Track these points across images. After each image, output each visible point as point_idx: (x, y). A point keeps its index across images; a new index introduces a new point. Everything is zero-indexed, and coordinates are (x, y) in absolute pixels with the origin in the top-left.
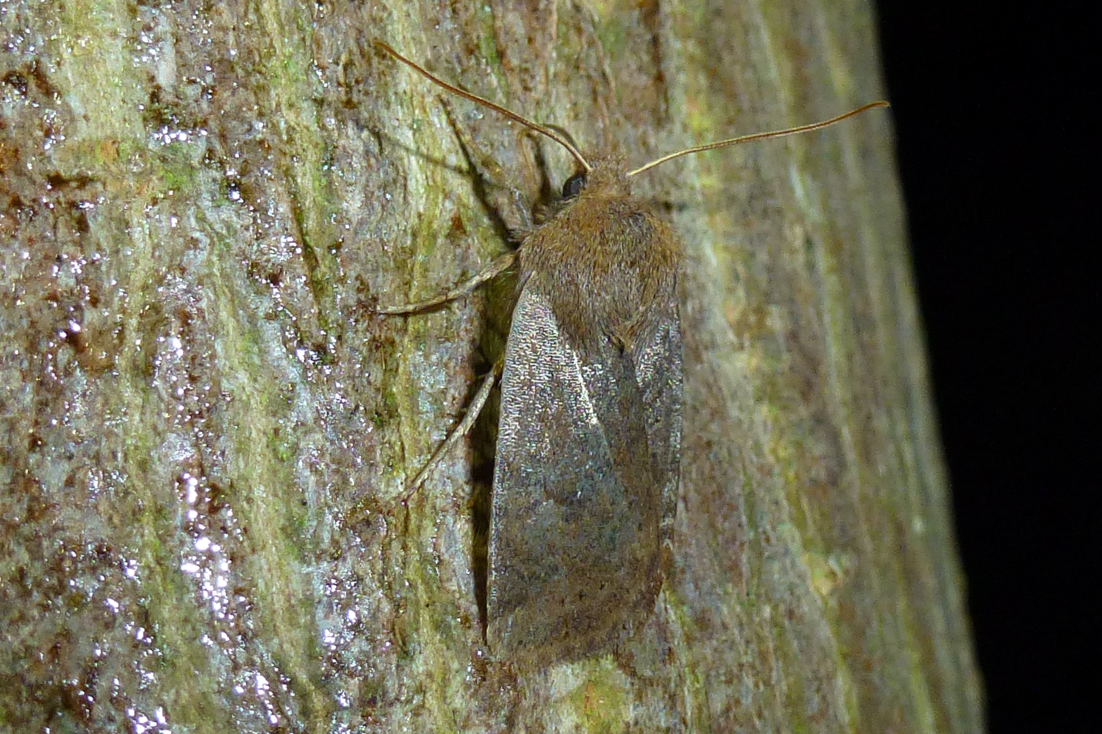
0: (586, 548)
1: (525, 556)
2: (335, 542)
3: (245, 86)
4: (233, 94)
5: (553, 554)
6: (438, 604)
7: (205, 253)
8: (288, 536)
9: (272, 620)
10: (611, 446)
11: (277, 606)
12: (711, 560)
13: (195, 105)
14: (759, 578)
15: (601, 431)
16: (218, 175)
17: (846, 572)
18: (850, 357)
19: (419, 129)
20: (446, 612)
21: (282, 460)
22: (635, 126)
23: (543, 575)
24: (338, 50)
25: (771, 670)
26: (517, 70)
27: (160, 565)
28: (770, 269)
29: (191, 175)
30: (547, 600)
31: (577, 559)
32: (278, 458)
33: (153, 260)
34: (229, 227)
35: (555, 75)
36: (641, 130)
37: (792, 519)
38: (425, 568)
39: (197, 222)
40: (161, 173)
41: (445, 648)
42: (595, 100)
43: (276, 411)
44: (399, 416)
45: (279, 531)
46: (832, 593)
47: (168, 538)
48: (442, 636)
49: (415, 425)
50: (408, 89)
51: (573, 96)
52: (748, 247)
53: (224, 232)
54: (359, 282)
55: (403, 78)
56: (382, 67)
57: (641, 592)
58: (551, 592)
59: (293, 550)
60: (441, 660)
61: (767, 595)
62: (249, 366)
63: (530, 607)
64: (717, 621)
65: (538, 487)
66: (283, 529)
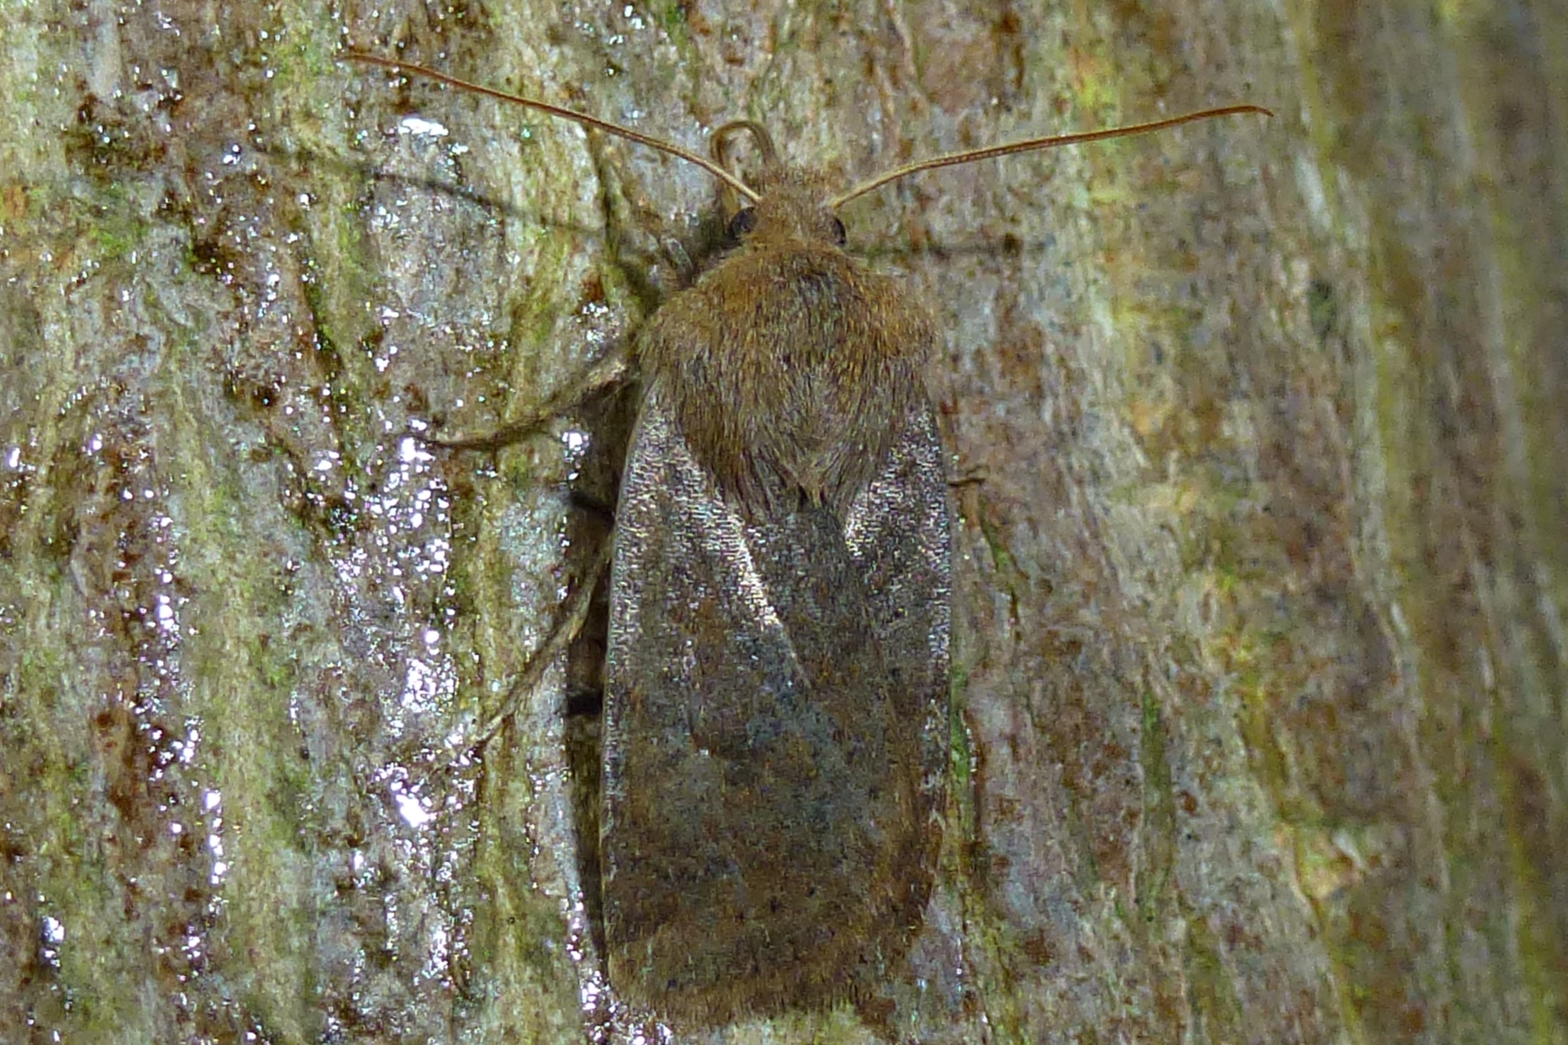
0: (774, 828)
1: (667, 842)
2: (352, 818)
3: (230, 89)
4: (210, 101)
5: (716, 840)
6: (530, 918)
7: (159, 359)
8: (278, 808)
9: (246, 943)
10: (803, 659)
11: (257, 920)
12: (1062, 844)
13: (147, 123)
14: (1168, 871)
15: (783, 636)
16: (181, 232)
17: (1374, 861)
18: (1419, 481)
19: (532, 142)
20: (544, 932)
21: (273, 686)
22: (950, 110)
23: (701, 873)
24: (389, 21)
25: (1181, 1027)
26: (718, 33)
27: (70, 853)
28: (1231, 340)
29: (139, 236)
30: (714, 916)
31: (760, 847)
32: (265, 683)
33: (75, 373)
34: (197, 315)
35: (793, 34)
36: (963, 113)
37: (1251, 768)
38: (510, 859)
39: (147, 310)
40: (93, 234)
41: (540, 990)
42: (870, 70)
43: (265, 608)
44: (475, 611)
45: (263, 800)
46: (1338, 895)
47: (84, 813)
48: (534, 970)
49: (502, 627)
50: (515, 77)
51: (826, 69)
52: (1185, 302)
53: (190, 324)
54: (410, 396)
55: (508, 58)
56: (468, 43)
57: (887, 900)
58: (718, 902)
59: (285, 832)
60: (533, 1010)
61: (1181, 901)
62: (222, 535)
63: (684, 926)
64: (1069, 945)
65: (680, 727)
66: (270, 797)
